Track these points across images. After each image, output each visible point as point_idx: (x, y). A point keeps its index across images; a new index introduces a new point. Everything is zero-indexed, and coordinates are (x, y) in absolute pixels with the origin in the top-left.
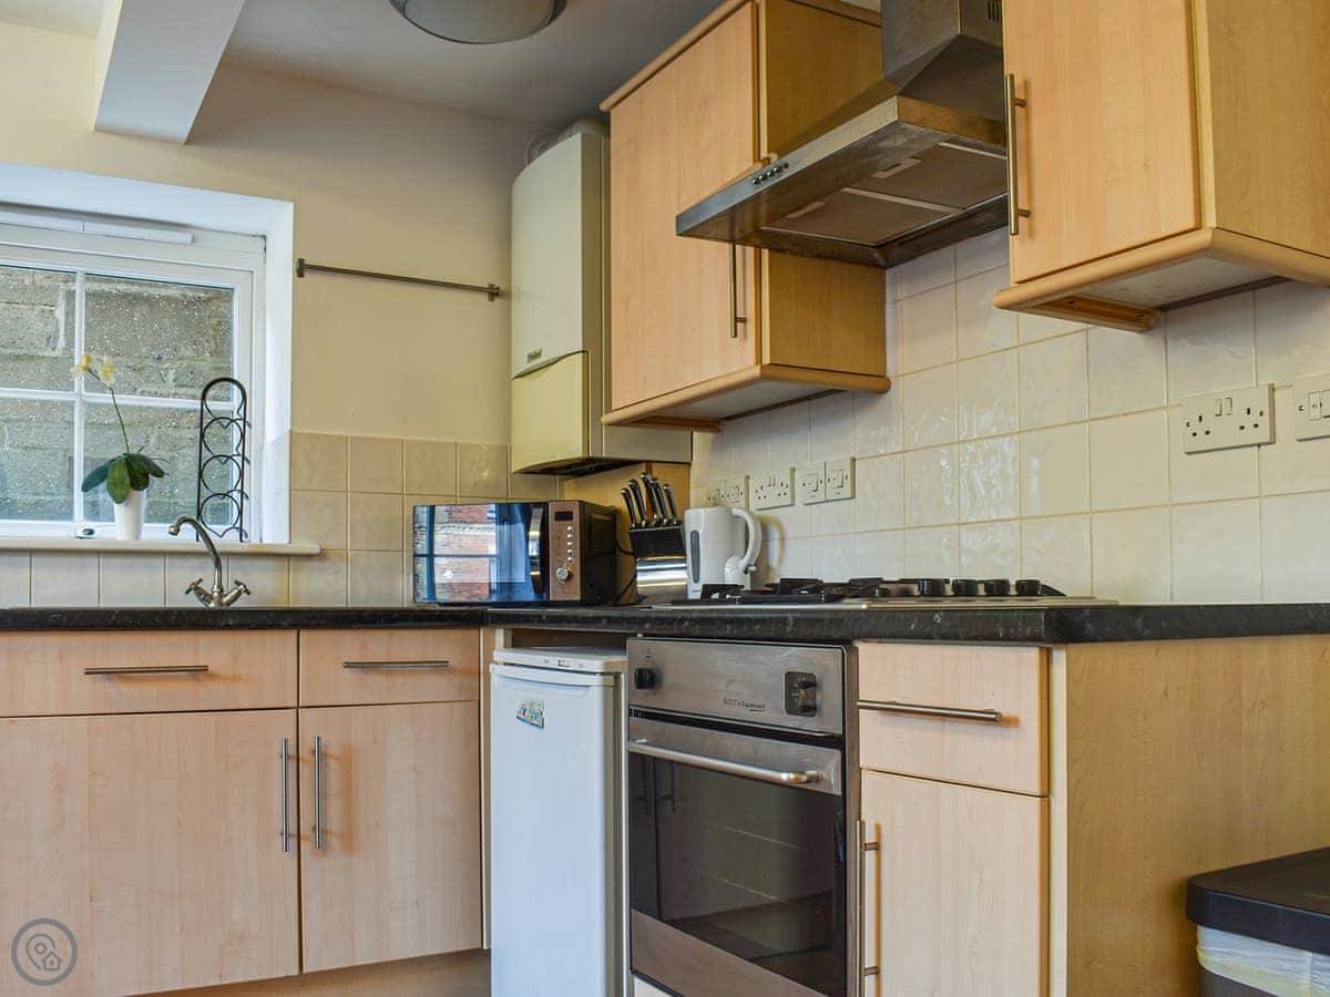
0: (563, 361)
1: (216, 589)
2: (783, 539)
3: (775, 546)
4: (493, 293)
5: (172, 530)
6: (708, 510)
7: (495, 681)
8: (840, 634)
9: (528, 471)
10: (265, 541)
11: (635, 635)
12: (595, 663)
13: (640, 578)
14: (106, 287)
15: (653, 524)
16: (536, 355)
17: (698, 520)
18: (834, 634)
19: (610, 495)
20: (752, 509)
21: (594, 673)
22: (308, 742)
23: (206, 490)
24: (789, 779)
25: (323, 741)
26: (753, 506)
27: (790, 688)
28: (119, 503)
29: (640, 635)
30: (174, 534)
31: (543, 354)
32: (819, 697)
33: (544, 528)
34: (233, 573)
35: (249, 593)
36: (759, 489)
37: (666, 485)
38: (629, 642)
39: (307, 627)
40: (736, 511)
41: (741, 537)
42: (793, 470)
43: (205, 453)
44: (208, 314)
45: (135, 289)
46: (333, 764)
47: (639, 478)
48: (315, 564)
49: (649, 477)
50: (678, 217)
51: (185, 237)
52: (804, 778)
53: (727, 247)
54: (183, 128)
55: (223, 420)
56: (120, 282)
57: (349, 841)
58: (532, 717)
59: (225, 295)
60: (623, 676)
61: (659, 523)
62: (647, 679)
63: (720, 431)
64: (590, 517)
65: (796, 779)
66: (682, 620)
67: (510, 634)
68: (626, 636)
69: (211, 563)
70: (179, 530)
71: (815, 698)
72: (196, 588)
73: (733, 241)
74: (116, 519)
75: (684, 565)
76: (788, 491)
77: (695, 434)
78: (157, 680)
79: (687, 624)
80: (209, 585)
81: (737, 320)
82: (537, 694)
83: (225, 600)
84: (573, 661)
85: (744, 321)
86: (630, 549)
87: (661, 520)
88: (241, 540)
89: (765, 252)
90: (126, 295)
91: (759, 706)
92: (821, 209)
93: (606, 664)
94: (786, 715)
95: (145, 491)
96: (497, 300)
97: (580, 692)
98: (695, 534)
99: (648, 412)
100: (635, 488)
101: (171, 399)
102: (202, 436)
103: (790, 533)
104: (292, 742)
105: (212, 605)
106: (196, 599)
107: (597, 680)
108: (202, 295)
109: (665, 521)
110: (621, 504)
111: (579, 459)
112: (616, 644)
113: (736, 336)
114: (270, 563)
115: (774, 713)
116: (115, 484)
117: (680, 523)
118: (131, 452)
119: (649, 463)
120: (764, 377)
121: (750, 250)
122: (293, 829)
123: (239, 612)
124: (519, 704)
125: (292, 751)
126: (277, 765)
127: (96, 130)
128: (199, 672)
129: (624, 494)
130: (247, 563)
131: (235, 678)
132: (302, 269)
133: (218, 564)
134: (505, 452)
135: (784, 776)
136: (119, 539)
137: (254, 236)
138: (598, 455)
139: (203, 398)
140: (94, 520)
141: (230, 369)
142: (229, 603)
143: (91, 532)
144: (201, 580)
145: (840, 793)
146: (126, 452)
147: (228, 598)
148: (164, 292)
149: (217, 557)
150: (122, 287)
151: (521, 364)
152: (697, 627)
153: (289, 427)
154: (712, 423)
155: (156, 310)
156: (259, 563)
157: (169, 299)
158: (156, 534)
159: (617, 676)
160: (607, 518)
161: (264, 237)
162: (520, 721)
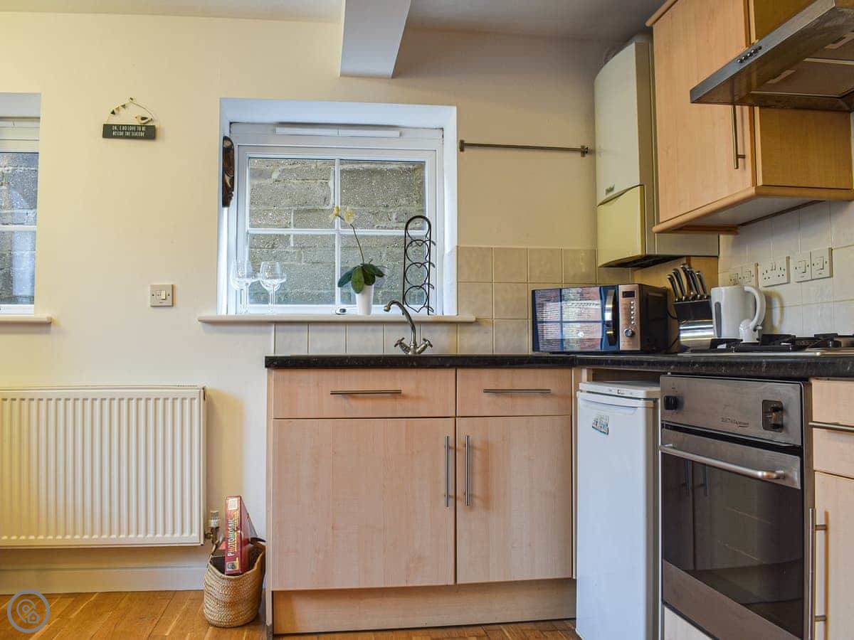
0: (629, 192)
1: (412, 344)
2: (782, 307)
3: (776, 312)
4: (584, 151)
5: (386, 308)
6: (728, 288)
7: (580, 402)
8: (798, 373)
9: (608, 266)
10: (445, 314)
11: (666, 373)
12: (641, 392)
13: (682, 335)
14: (356, 167)
15: (691, 298)
16: (611, 190)
17: (720, 295)
18: (794, 374)
19: (660, 279)
20: (760, 287)
21: (639, 399)
22: (461, 439)
23: (408, 285)
24: (763, 476)
25: (470, 438)
26: (762, 284)
27: (765, 413)
28: (358, 293)
29: (669, 373)
30: (387, 311)
31: (615, 189)
32: (785, 417)
33: (616, 303)
34: (422, 334)
35: (431, 346)
36: (765, 273)
37: (698, 272)
38: (662, 378)
39: (462, 366)
40: (747, 288)
41: (751, 307)
42: (788, 258)
43: (408, 262)
44: (415, 177)
45: (373, 166)
46: (478, 453)
47: (680, 268)
48: (472, 328)
49: (686, 267)
50: (691, 91)
51: (395, 133)
52: (775, 475)
53: (730, 107)
54: (389, 68)
55: (420, 242)
56: (364, 163)
57: (487, 501)
58: (601, 427)
59: (421, 165)
60: (659, 401)
61: (695, 297)
62: (673, 403)
63: (737, 234)
64: (648, 295)
65: (768, 476)
66: (694, 363)
67: (591, 372)
68: (660, 374)
69: (409, 328)
70: (389, 309)
71: (782, 418)
72: (400, 343)
73: (734, 104)
74: (357, 302)
75: (712, 326)
76: (786, 272)
77: (721, 236)
78: (372, 399)
79: (697, 365)
80: (408, 341)
81: (738, 156)
82: (606, 412)
83: (417, 350)
84: (627, 390)
85: (743, 157)
86: (676, 316)
87: (696, 295)
88: (428, 314)
89: (757, 109)
90: (368, 170)
91: (745, 424)
92: (792, 74)
93: (648, 393)
94: (764, 431)
95: (373, 286)
96: (587, 156)
97: (632, 411)
98: (718, 305)
99: (684, 223)
100: (677, 274)
101: (394, 230)
102: (406, 251)
103: (786, 303)
104: (452, 438)
105: (410, 353)
106: (400, 349)
107: (641, 403)
108: (411, 167)
109: (699, 296)
110: (669, 285)
111: (641, 256)
112: (652, 379)
113: (737, 168)
114: (445, 328)
115: (756, 430)
116: (356, 282)
117: (709, 297)
118: (365, 262)
119: (688, 257)
120: (758, 194)
121: (746, 108)
122: (452, 493)
123: (426, 357)
124: (594, 417)
125: (452, 444)
126: (443, 451)
127: (341, 76)
128: (397, 393)
129: (669, 279)
130: (433, 328)
131: (418, 398)
132: (463, 146)
133: (413, 329)
134: (594, 254)
135: (760, 474)
136: (358, 314)
137: (436, 129)
138: (651, 253)
139: (406, 229)
140: (347, 304)
141: (423, 211)
142: (420, 352)
143: (344, 311)
144: (403, 339)
145: (799, 488)
146: (362, 262)
147: (419, 349)
148: (389, 167)
149: (413, 324)
150: (365, 166)
151: (602, 196)
152: (703, 368)
153: (456, 245)
154: (731, 229)
155: (384, 179)
156: (438, 328)
157: (391, 170)
158: (378, 311)
159: (655, 401)
160: (660, 295)
161: (442, 129)
162: (594, 430)
